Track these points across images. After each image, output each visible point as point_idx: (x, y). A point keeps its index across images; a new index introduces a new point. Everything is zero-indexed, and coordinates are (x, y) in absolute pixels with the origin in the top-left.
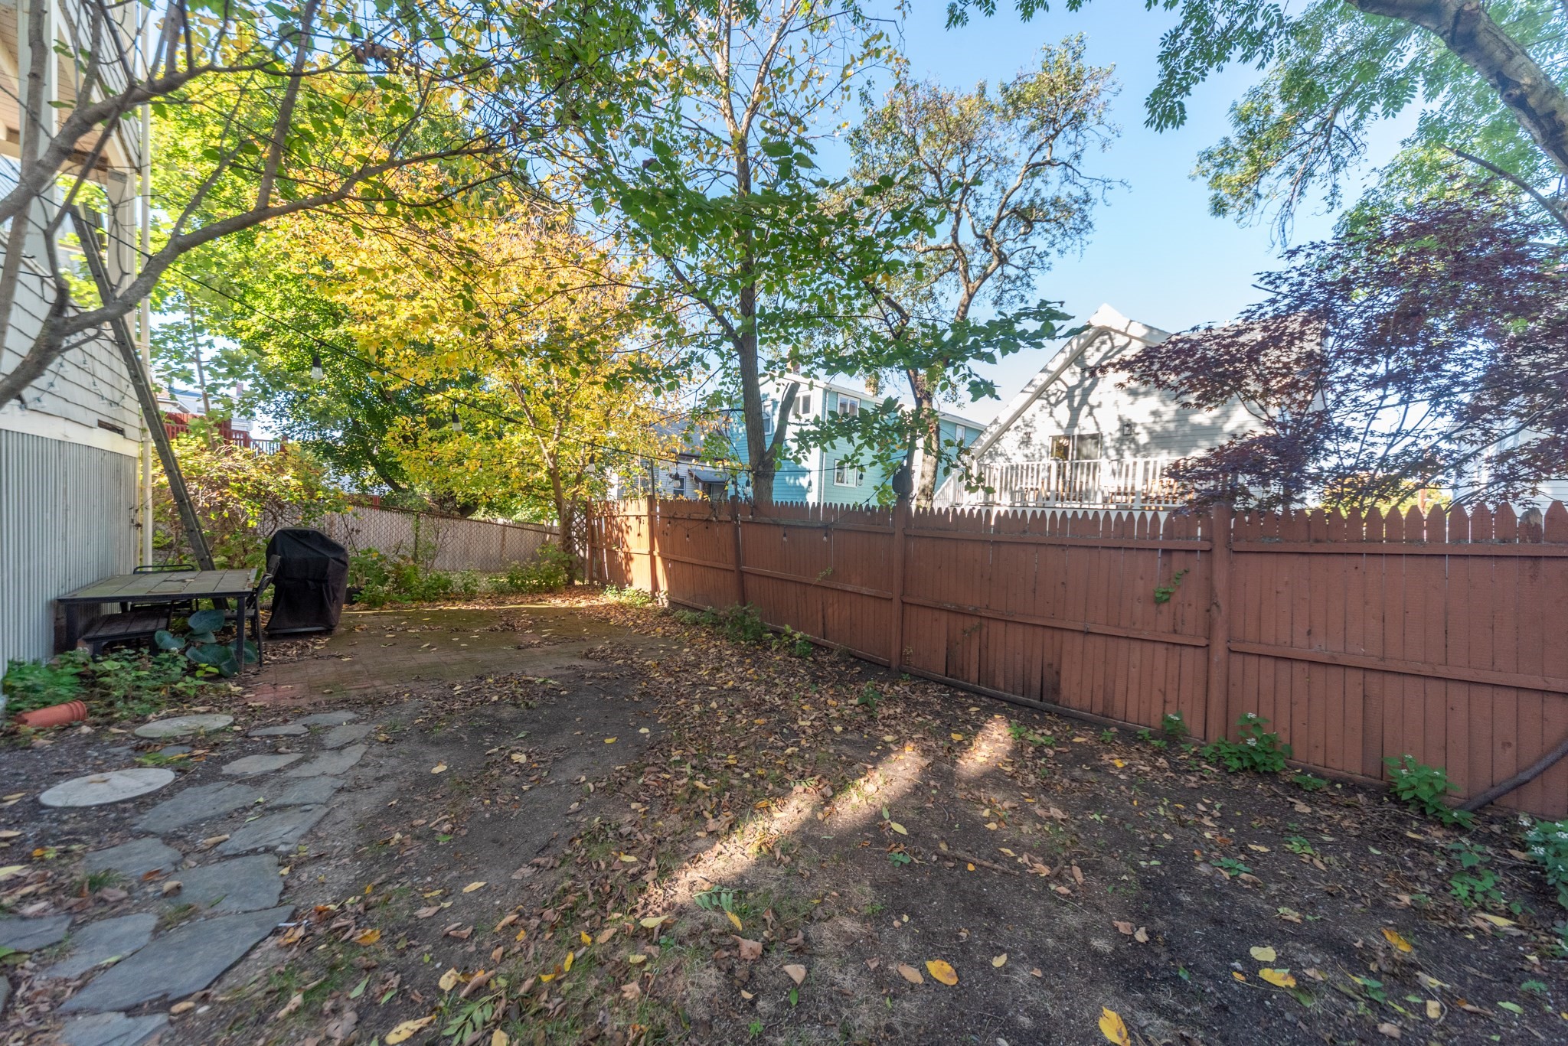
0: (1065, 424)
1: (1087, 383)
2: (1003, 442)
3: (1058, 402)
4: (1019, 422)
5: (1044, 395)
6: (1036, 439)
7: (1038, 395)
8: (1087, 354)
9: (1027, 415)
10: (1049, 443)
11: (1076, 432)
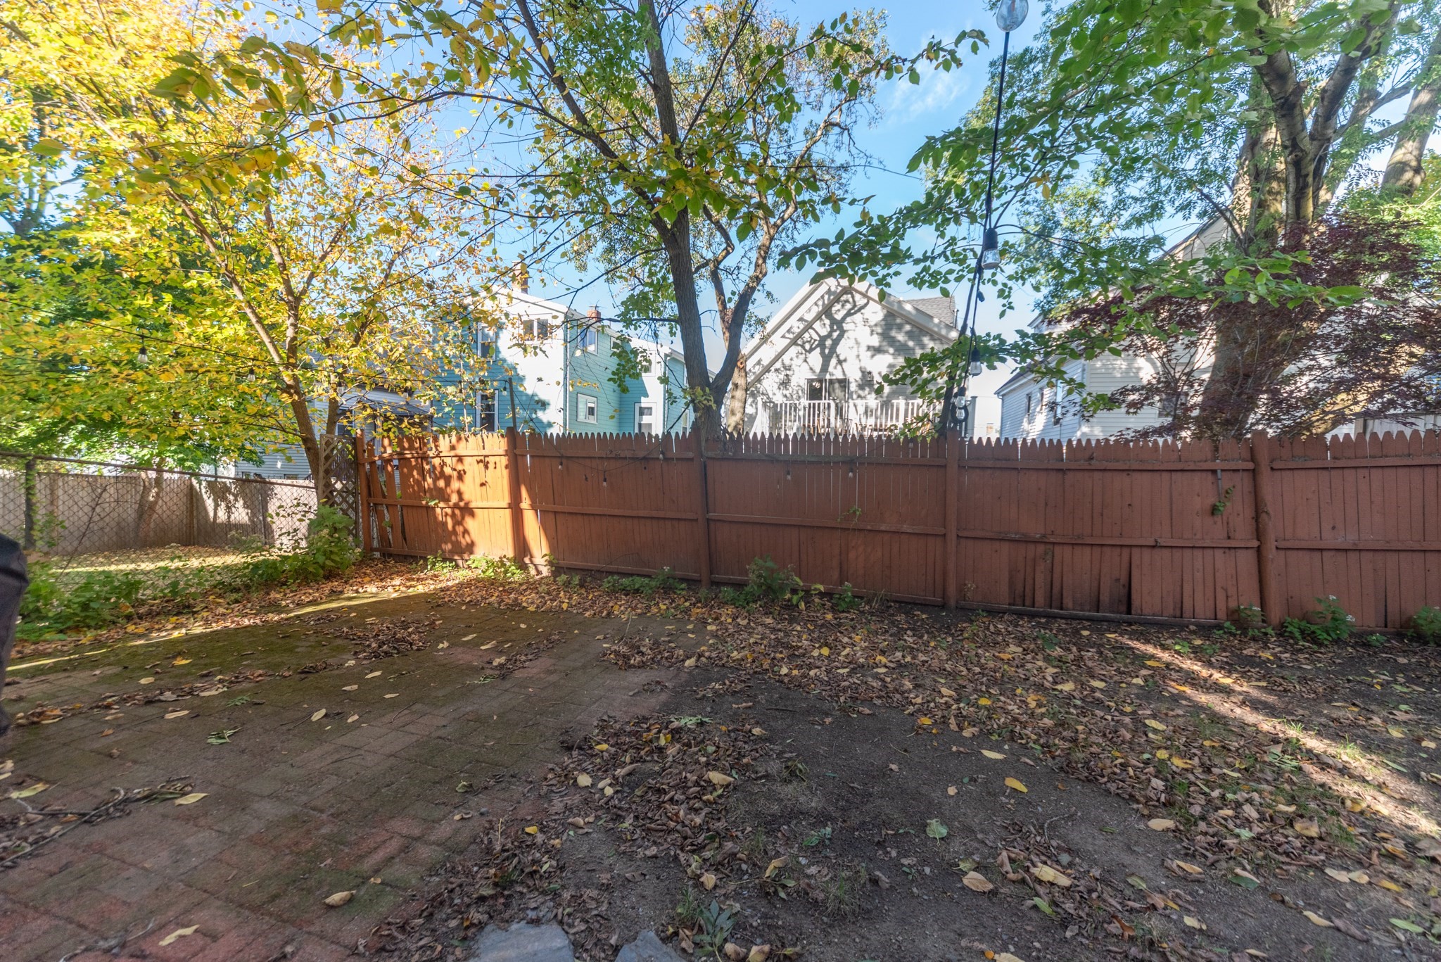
0: (818, 370)
1: (835, 335)
2: (765, 383)
3: (811, 350)
4: (778, 365)
5: (800, 342)
6: (794, 381)
7: (794, 342)
8: (834, 309)
9: (786, 358)
10: (804, 384)
11: (828, 377)
